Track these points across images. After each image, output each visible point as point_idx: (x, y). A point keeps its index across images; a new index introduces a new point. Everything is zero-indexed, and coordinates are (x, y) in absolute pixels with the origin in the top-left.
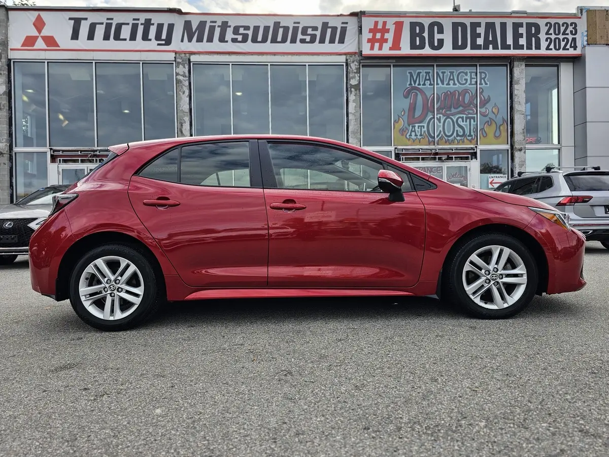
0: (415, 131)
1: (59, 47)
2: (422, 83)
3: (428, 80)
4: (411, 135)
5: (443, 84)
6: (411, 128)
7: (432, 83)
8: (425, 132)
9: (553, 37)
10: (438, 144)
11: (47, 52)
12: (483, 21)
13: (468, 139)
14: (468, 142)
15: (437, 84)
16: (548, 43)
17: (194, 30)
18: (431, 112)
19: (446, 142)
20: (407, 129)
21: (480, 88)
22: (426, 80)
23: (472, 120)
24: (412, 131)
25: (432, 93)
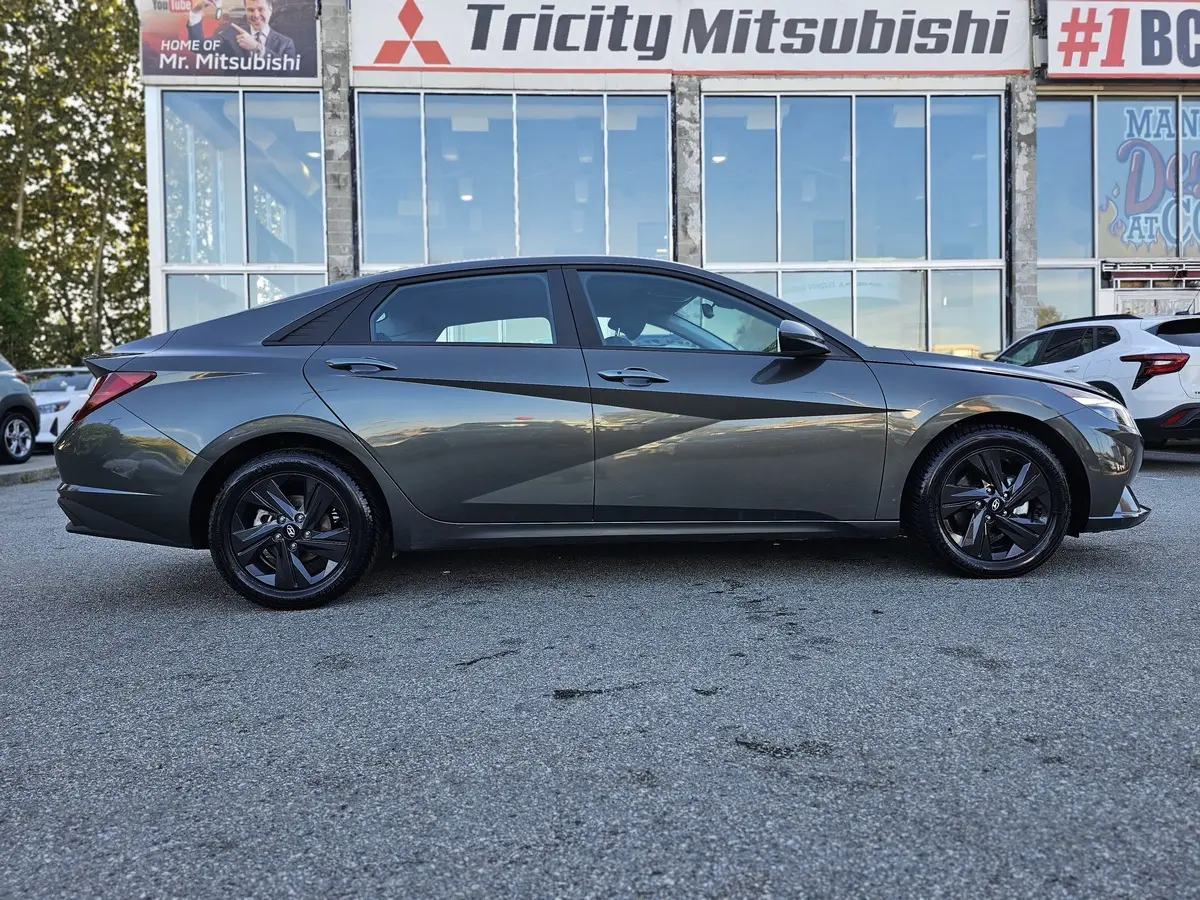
0: (1139, 228)
1: (449, 63)
2: (1153, 132)
3: (1164, 126)
4: (1131, 236)
5: (1194, 134)
6: (1131, 221)
7: (1173, 131)
8: (1158, 229)
10: (1185, 254)
11: (424, 73)
15: (1184, 135)
17: (708, 29)
18: (1170, 189)
20: (1123, 223)
22: (1161, 125)
24: (1133, 228)
25: (1174, 152)
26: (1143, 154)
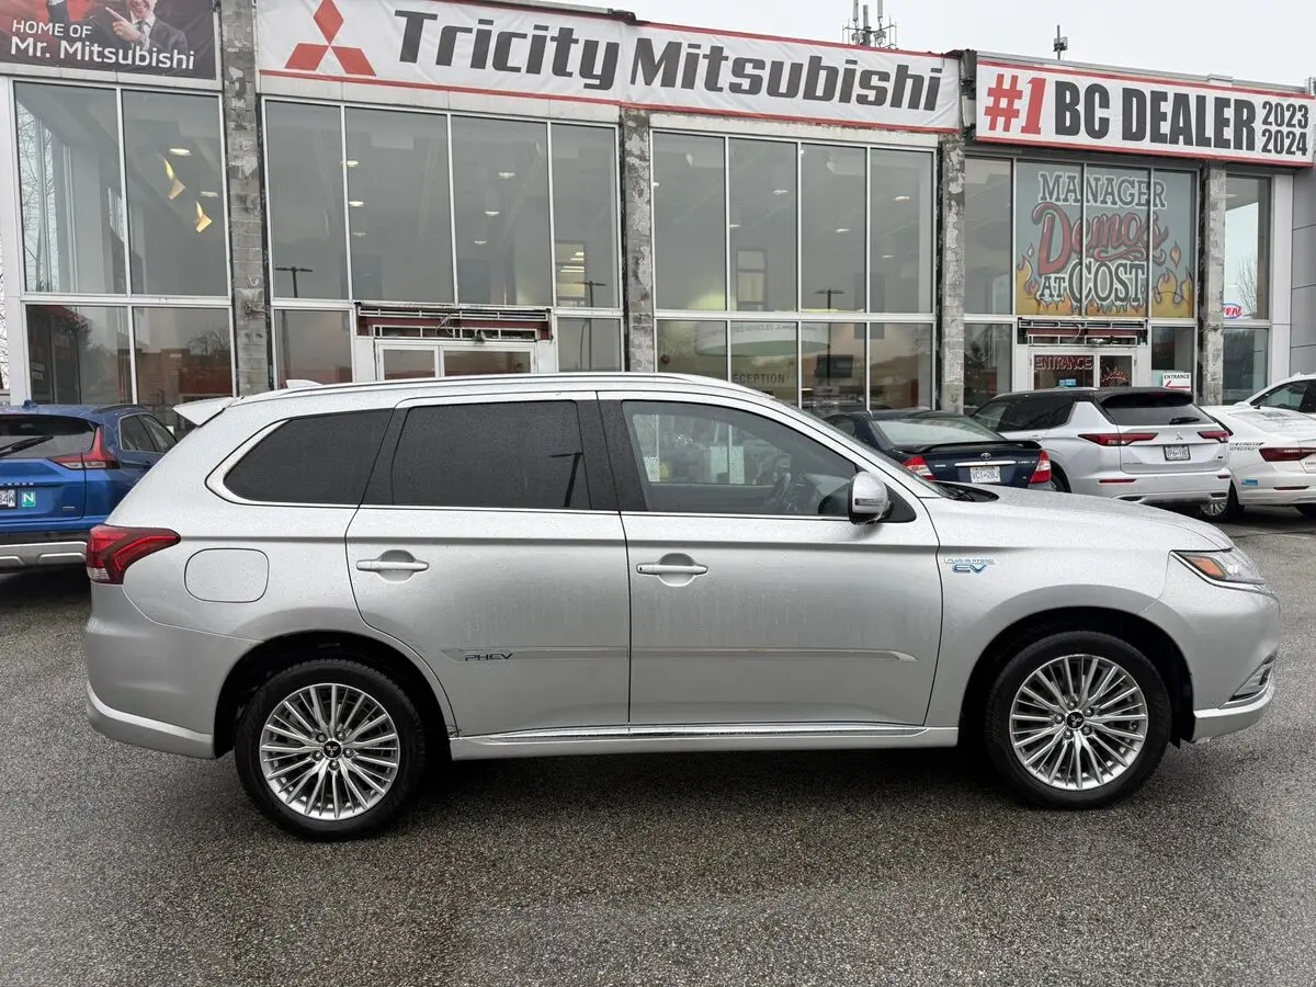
0: (1049, 287)
1: (374, 75)
2: (1062, 197)
3: (1071, 191)
4: (1042, 295)
5: (1096, 202)
6: (1043, 281)
7: (1079, 197)
8: (1065, 289)
9: (1274, 128)
10: (1086, 314)
11: (345, 83)
12: (1171, 91)
13: (1132, 306)
14: (1133, 311)
15: (1088, 201)
16: (1265, 139)
17: (657, 60)
18: (1076, 252)
19: (1098, 311)
20: (1036, 282)
21: (1154, 212)
22: (1068, 191)
23: (1140, 271)
24: (1045, 287)
25: (1079, 216)
26: (1054, 217)
